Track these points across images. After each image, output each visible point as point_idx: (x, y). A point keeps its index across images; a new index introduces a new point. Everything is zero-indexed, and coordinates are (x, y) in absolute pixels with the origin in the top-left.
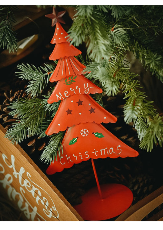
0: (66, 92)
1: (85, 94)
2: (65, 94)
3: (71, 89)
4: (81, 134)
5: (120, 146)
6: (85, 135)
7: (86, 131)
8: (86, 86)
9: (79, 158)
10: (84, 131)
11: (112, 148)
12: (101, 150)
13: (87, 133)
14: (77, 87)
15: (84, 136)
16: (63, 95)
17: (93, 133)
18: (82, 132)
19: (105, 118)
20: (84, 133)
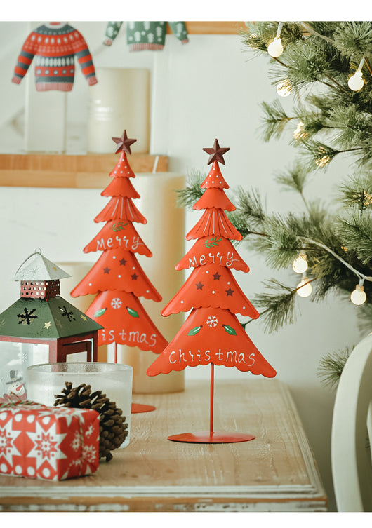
0: (203, 258)
1: (225, 267)
2: (201, 260)
3: (210, 254)
4: (208, 322)
5: (254, 355)
6: (213, 325)
7: (215, 319)
8: (230, 256)
9: (196, 357)
10: (212, 318)
11: (243, 355)
13: (215, 323)
14: (218, 254)
15: (210, 325)
16: (198, 260)
17: (223, 326)
18: (209, 320)
19: (244, 308)
20: (212, 321)
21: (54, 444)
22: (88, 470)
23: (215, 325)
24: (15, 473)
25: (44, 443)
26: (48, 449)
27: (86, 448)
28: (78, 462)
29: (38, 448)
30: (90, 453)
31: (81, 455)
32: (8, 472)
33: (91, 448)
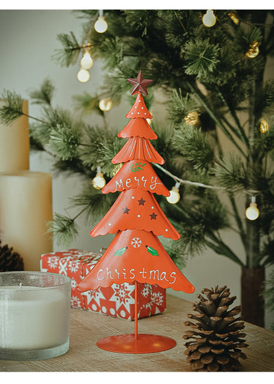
0: (128, 181)
2: (127, 183)
3: (135, 178)
4: (132, 243)
5: (175, 273)
6: (137, 245)
7: (139, 241)
8: (154, 180)
10: (136, 239)
11: (165, 273)
12: (151, 272)
13: (139, 244)
14: (143, 177)
15: (135, 246)
16: (124, 183)
17: (147, 246)
18: (134, 241)
19: (167, 230)
20: (136, 242)
21: (128, 292)
22: (157, 311)
23: (139, 246)
24: (102, 312)
25: (121, 291)
26: (124, 296)
27: (155, 294)
28: (148, 306)
29: (117, 295)
30: (158, 298)
31: (150, 300)
32: (98, 311)
33: (158, 294)
